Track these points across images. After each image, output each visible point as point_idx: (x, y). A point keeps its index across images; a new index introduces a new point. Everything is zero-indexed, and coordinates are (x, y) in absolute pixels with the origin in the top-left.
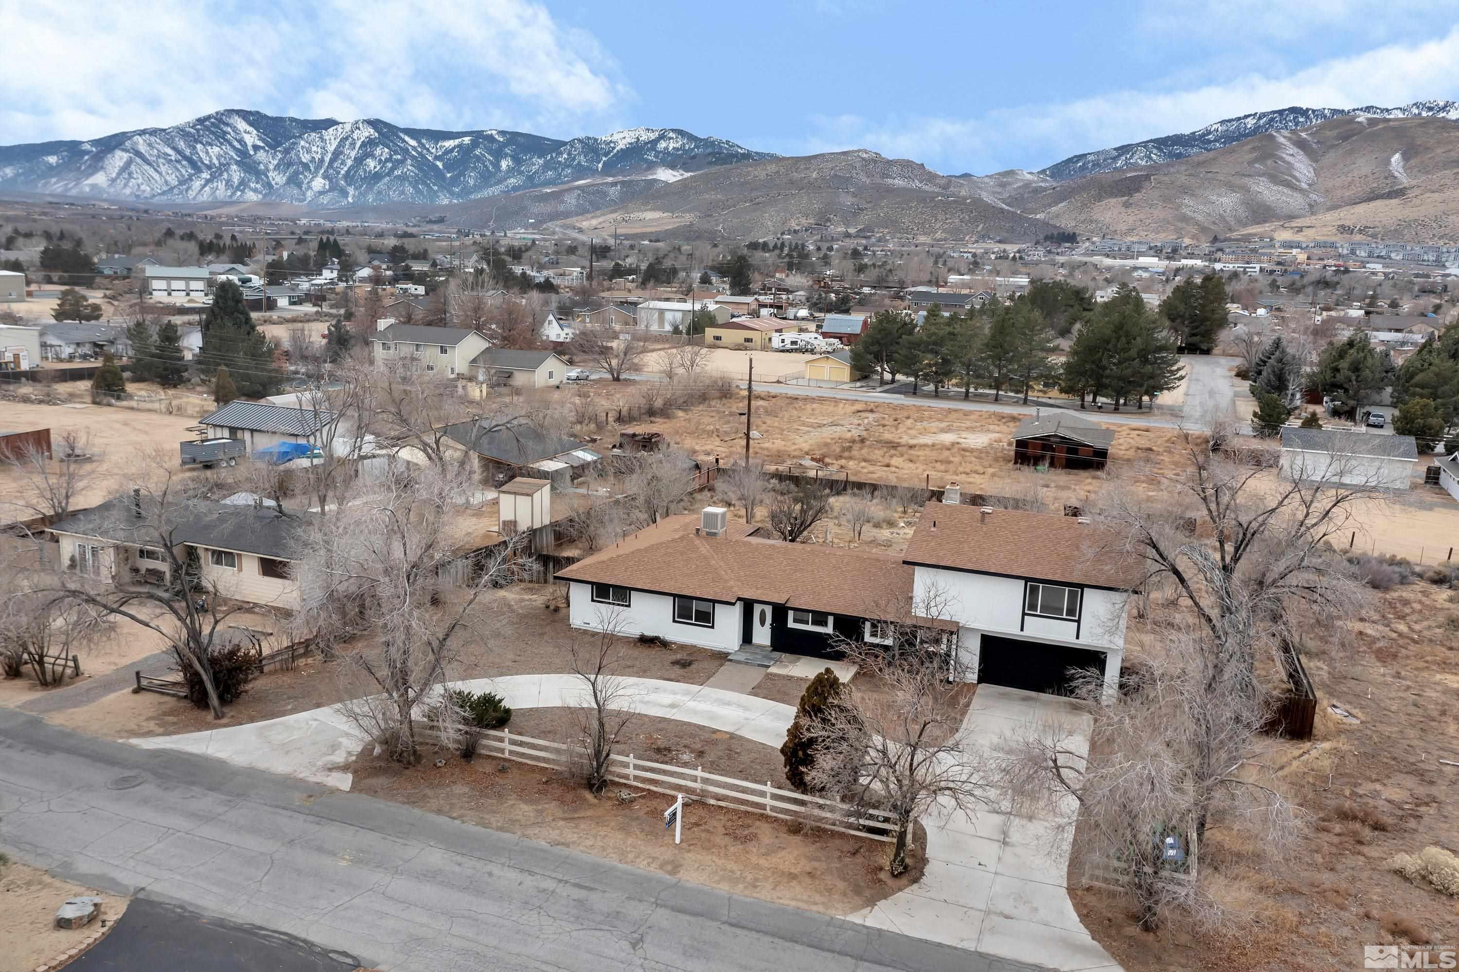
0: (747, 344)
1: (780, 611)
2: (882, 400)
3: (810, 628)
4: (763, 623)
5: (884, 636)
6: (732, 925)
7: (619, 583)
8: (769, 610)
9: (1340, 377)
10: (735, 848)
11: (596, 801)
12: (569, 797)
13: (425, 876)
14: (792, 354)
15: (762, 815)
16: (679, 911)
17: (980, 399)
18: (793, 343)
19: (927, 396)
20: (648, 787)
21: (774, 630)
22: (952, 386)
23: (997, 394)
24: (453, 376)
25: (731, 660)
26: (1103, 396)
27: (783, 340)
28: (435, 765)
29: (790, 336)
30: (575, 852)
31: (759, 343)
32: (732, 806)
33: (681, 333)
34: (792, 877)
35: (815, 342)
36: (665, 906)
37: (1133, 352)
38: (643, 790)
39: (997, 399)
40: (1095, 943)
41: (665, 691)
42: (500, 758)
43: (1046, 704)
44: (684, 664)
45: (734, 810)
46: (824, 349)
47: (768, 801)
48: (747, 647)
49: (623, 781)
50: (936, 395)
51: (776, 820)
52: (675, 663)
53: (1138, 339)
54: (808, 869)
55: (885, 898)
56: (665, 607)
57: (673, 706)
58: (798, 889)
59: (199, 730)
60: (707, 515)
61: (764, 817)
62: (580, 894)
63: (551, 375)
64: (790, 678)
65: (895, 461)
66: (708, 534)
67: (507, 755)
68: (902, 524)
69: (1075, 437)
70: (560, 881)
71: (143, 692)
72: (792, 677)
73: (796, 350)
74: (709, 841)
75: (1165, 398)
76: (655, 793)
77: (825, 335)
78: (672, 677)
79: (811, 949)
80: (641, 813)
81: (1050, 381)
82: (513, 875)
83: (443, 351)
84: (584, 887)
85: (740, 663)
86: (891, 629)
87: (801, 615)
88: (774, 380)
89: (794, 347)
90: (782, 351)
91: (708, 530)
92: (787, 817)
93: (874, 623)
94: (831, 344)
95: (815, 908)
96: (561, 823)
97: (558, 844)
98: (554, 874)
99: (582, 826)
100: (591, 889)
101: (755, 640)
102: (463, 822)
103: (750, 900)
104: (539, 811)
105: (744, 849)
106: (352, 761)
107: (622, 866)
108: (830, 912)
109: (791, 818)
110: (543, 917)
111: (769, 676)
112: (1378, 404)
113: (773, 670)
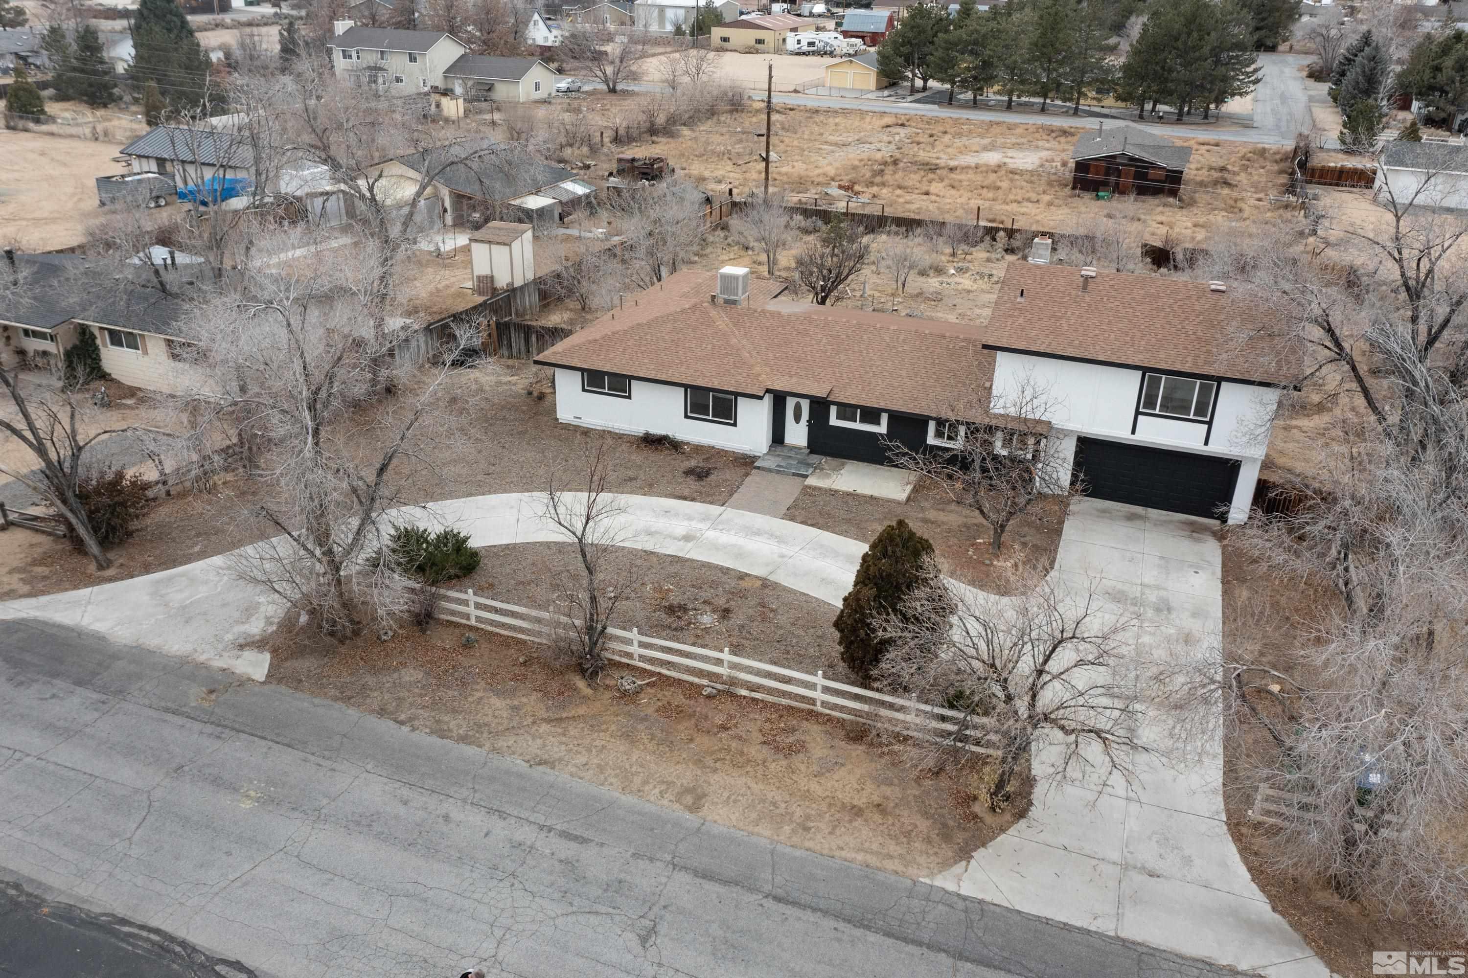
0: (759, 46)
1: (819, 406)
2: (913, 112)
3: (857, 426)
4: (797, 418)
5: (952, 438)
6: (778, 899)
7: (615, 370)
8: (805, 405)
9: (1441, 78)
10: (777, 765)
11: (589, 691)
12: (555, 685)
13: (358, 824)
14: (809, 58)
15: (810, 712)
16: (704, 877)
17: (1025, 108)
18: (811, 44)
19: (964, 105)
20: (658, 670)
21: (810, 426)
22: (992, 94)
23: (1044, 103)
24: (426, 89)
25: (758, 468)
26: (1166, 104)
27: (799, 42)
28: (379, 638)
29: (806, 36)
30: (561, 776)
31: (772, 45)
32: (770, 698)
33: (684, 34)
34: (857, 812)
35: (835, 43)
36: (685, 868)
37: (1206, 50)
38: (652, 674)
39: (1043, 110)
40: (1277, 917)
41: (677, 515)
42: (465, 626)
43: (1158, 524)
44: (700, 474)
45: (773, 705)
46: (845, 51)
47: (818, 695)
48: (779, 449)
49: (624, 660)
50: (975, 104)
51: (830, 719)
52: (689, 472)
53: (1213, 34)
54: (876, 799)
55: (984, 845)
56: (676, 399)
57: (687, 538)
58: (865, 832)
59: (76, 587)
60: (725, 277)
61: (812, 715)
62: (568, 849)
63: (537, 87)
64: (834, 493)
65: (935, 187)
66: (727, 302)
67: (473, 622)
68: (952, 271)
69: (1144, 155)
70: (541, 828)
71: (12, 528)
72: (836, 491)
73: (814, 53)
74: (742, 753)
75: (1234, 105)
76: (668, 678)
77: (846, 34)
78: (686, 492)
79: (890, 941)
80: (650, 711)
81: (1104, 87)
82: (476, 819)
83: (413, 59)
84: (575, 838)
85: (770, 470)
86: (962, 430)
87: (847, 411)
88: (792, 89)
89: (812, 49)
90: (798, 54)
91: (726, 297)
92: (845, 716)
93: (940, 423)
94: (852, 45)
95: (893, 865)
96: (544, 727)
97: (541, 763)
98: (533, 816)
99: (572, 733)
100: (584, 841)
101: (785, 439)
102: (413, 730)
103: (800, 854)
104: (516, 708)
105: (788, 766)
106: (272, 633)
107: (626, 799)
108: (910, 871)
109: (851, 717)
110: (518, 894)
111: (807, 490)
113: (812, 481)
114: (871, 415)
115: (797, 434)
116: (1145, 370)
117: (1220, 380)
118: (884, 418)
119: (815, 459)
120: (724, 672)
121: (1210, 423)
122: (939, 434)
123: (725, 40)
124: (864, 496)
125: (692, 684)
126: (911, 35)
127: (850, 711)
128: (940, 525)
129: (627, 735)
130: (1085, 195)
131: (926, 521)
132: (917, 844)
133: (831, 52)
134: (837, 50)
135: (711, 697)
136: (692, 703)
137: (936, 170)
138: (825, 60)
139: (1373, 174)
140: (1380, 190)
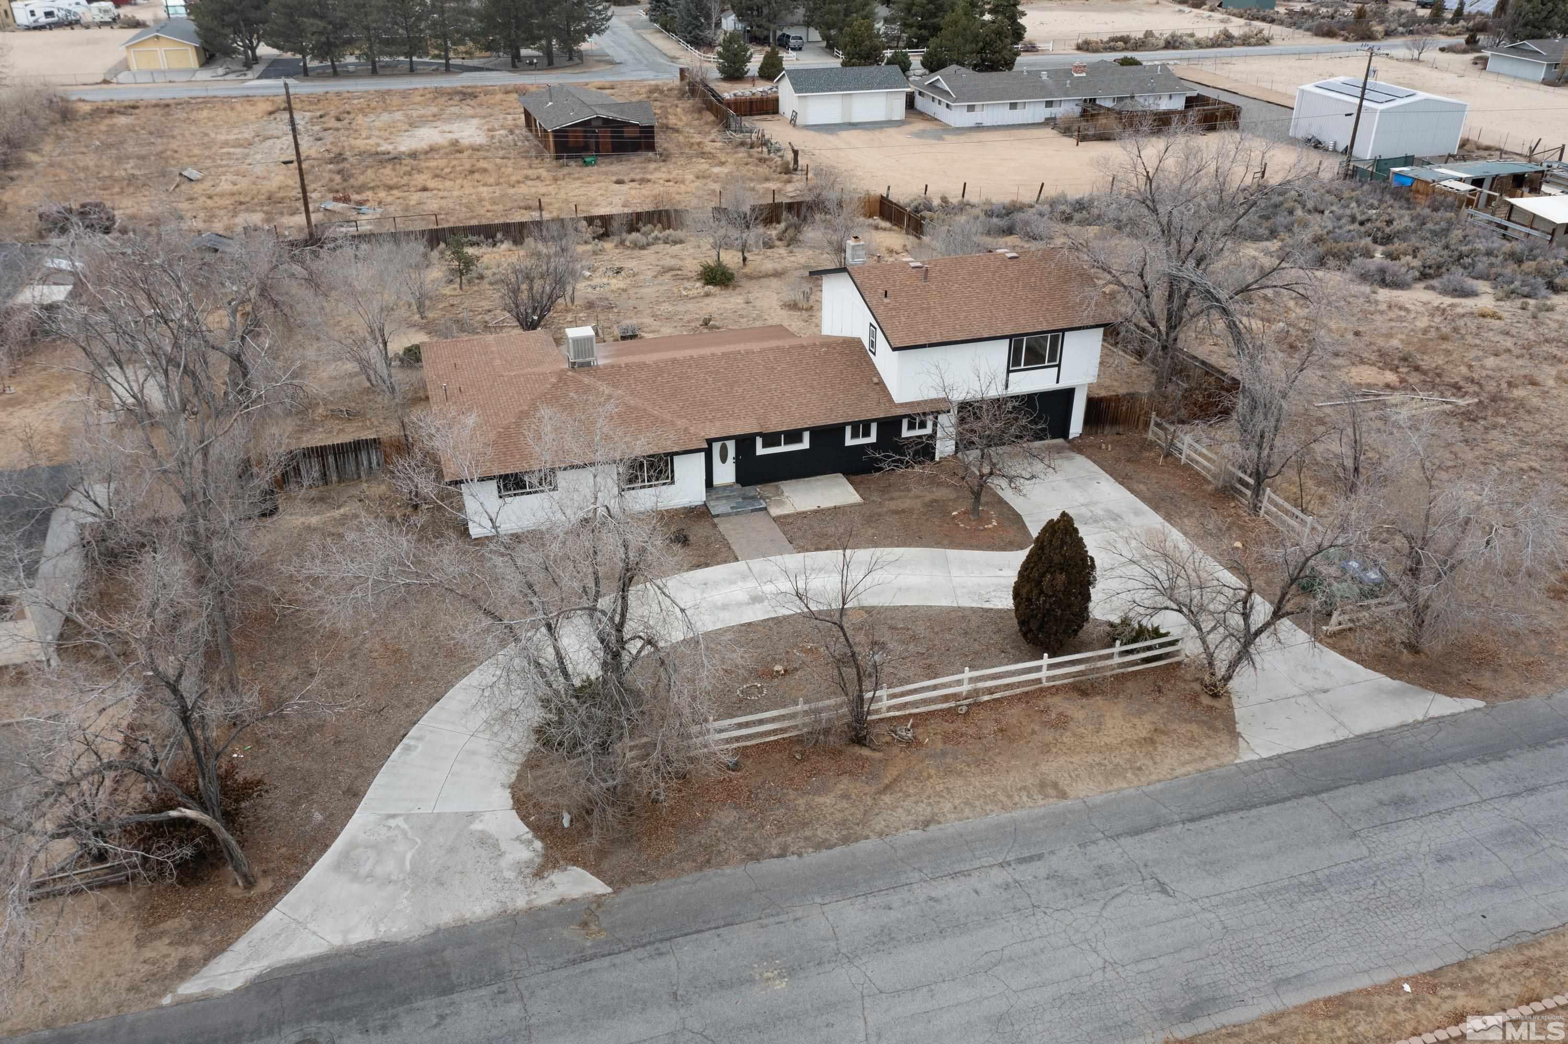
3: (783, 449)
4: (724, 459)
5: (866, 435)
6: (1192, 820)
8: (731, 446)
10: (1068, 738)
11: (878, 755)
12: (849, 763)
13: (882, 943)
15: (1041, 690)
17: (392, 71)
18: (48, 14)
19: (321, 75)
20: (907, 712)
21: (738, 462)
23: (411, 61)
25: (718, 516)
26: (527, 47)
27: (32, 13)
30: (951, 826)
32: (1007, 693)
34: (1150, 741)
36: (1121, 835)
38: (907, 717)
39: (412, 70)
40: (1398, 682)
41: (716, 583)
44: (680, 540)
45: (1013, 697)
46: (98, 19)
47: (1045, 674)
48: (712, 492)
49: (875, 717)
50: (336, 73)
51: (1056, 690)
54: (1150, 726)
55: (1236, 722)
57: (756, 599)
58: (1171, 751)
59: (255, 919)
60: (577, 341)
62: (1040, 868)
64: (803, 515)
70: (1001, 865)
72: (805, 513)
73: (60, 25)
75: (590, 44)
76: (920, 714)
79: (1274, 807)
80: (940, 746)
82: (951, 887)
84: (1031, 859)
85: (729, 515)
86: (874, 426)
87: (771, 439)
88: (100, 79)
89: (50, 20)
90: (35, 28)
91: (581, 360)
92: (1066, 681)
93: (855, 426)
94: (106, 11)
95: (1211, 762)
96: (887, 798)
97: (926, 824)
98: (985, 861)
99: (911, 791)
100: (1040, 857)
101: (717, 481)
102: (800, 855)
103: (1159, 786)
104: (846, 796)
105: (1074, 735)
106: (546, 848)
107: (1017, 814)
108: (1225, 760)
109: (1071, 680)
110: (1056, 915)
111: (781, 521)
112: (793, 25)
113: (775, 511)
114: (794, 436)
115: (725, 473)
116: (1010, 337)
117: (1064, 331)
118: (806, 436)
119: (750, 492)
120: (965, 688)
121: (1059, 366)
122: (855, 435)
124: (829, 509)
125: (941, 710)
127: (1065, 676)
128: (911, 511)
129: (949, 771)
130: (572, 163)
131: (896, 512)
132: (1206, 742)
133: (77, 22)
134: (87, 18)
135: (967, 712)
136: (959, 725)
137: (395, 159)
138: (78, 33)
139: (776, 101)
140: (795, 115)
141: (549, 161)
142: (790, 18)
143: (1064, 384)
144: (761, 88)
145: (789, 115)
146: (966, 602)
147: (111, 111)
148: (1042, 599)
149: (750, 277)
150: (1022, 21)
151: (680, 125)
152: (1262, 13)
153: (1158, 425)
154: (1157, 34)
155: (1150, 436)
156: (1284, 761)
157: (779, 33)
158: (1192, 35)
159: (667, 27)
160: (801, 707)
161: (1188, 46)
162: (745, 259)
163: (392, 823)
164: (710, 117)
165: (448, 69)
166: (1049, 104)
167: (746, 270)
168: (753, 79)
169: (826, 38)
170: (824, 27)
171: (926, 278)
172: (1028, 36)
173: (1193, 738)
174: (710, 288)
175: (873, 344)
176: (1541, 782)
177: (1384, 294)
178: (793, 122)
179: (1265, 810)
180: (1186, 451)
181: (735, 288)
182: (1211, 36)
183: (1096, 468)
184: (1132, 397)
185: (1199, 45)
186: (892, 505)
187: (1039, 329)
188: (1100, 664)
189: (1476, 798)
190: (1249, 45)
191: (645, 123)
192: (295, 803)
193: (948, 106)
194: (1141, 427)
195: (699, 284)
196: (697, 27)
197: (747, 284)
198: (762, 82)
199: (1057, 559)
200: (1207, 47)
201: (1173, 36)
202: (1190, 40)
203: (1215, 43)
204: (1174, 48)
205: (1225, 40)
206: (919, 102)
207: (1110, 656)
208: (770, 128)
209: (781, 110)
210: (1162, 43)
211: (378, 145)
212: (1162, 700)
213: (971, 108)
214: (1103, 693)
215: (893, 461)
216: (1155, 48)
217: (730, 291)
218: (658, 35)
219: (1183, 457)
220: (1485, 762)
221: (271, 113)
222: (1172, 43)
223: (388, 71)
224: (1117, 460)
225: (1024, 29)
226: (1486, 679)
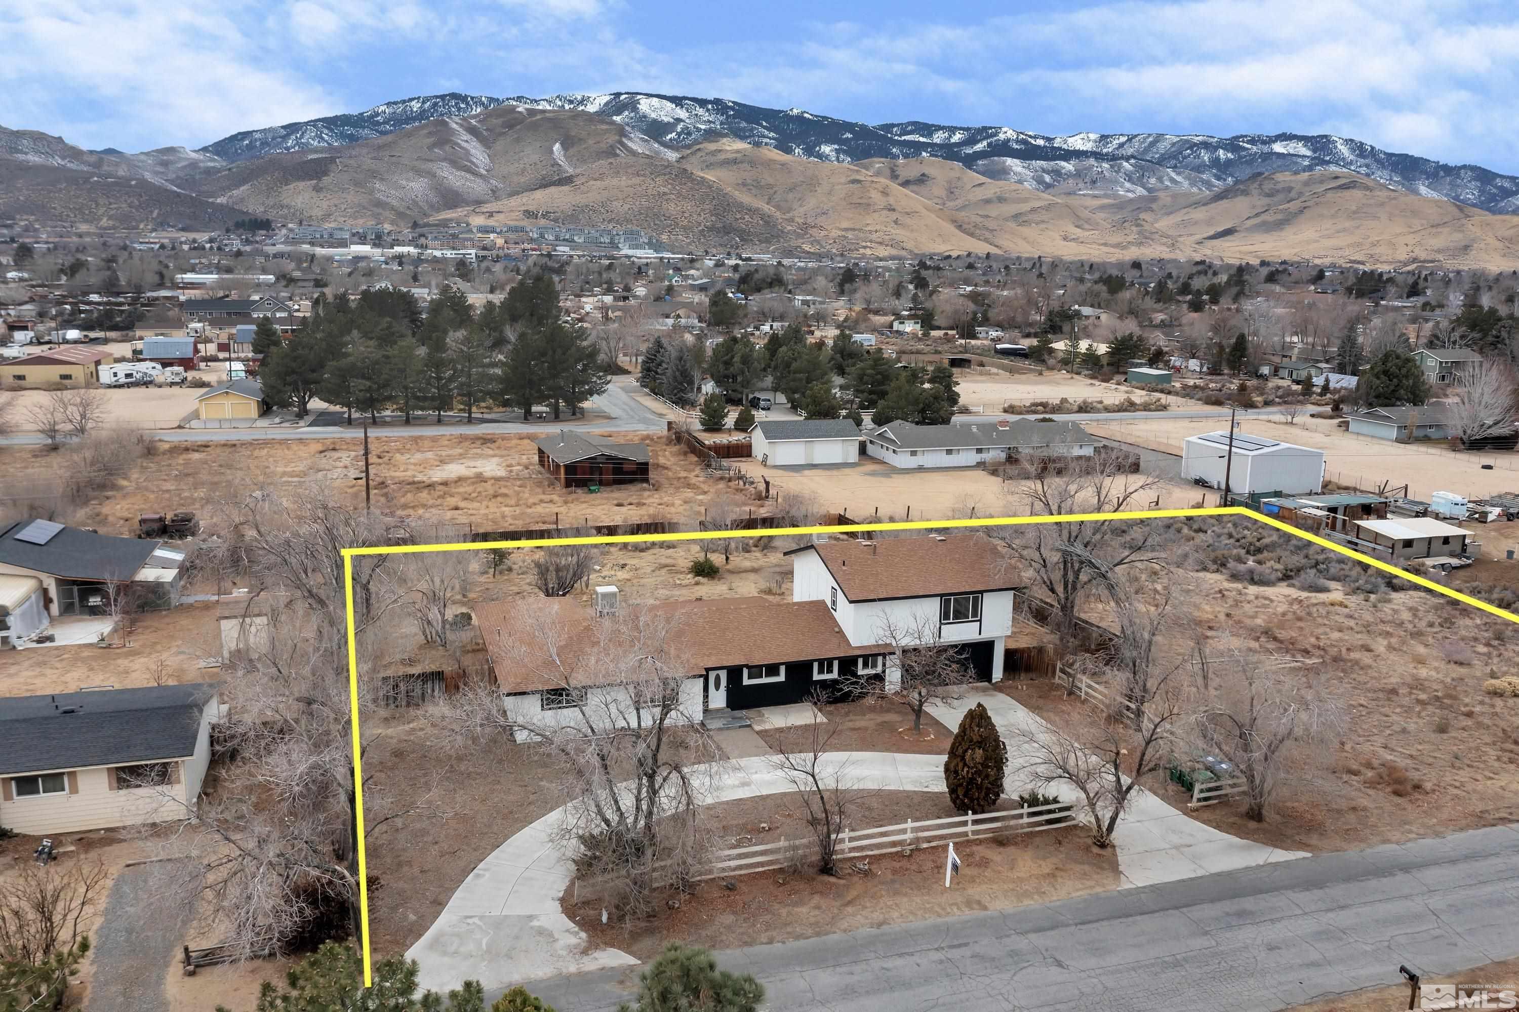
0: (65, 382)
1: (734, 673)
3: (764, 680)
4: (717, 687)
5: (830, 671)
6: (1083, 924)
8: (723, 675)
11: (842, 882)
13: (848, 994)
15: (968, 841)
17: (422, 422)
18: (128, 376)
20: (864, 853)
21: (728, 690)
25: (713, 730)
26: (538, 404)
27: (115, 375)
28: (671, 908)
29: (122, 369)
30: (901, 925)
31: (81, 379)
32: (942, 842)
34: (1052, 876)
35: (154, 373)
36: (1028, 932)
38: (864, 858)
39: (439, 421)
40: (1246, 840)
46: (169, 380)
48: (708, 714)
51: (980, 842)
54: (1052, 866)
58: (1069, 882)
62: (967, 952)
64: (780, 730)
69: (613, 453)
70: (937, 949)
72: (781, 728)
73: (136, 384)
75: (590, 403)
76: (874, 856)
80: (890, 876)
82: (899, 962)
84: (960, 946)
85: (721, 729)
86: (836, 664)
87: (755, 671)
88: (175, 425)
89: (129, 380)
90: (115, 387)
92: (987, 835)
93: (821, 662)
94: (177, 374)
95: (1099, 890)
96: (850, 909)
97: (879, 925)
98: (924, 947)
99: (868, 905)
100: (966, 945)
101: (712, 706)
102: (784, 943)
103: (1058, 903)
104: (818, 907)
105: (994, 871)
106: (589, 936)
107: (949, 919)
108: (1109, 888)
109: (991, 835)
110: (979, 979)
111: (763, 734)
112: (763, 390)
113: (757, 728)
114: (772, 669)
115: (718, 699)
116: (941, 596)
117: (982, 592)
118: (783, 669)
119: (738, 713)
120: (908, 836)
121: (980, 621)
122: (821, 671)
123: (21, 378)
124: (801, 726)
125: (892, 853)
126: (294, 365)
127: (986, 831)
128: (866, 729)
129: (896, 893)
130: (579, 491)
131: (854, 729)
132: (1095, 876)
133: (151, 382)
134: (160, 379)
135: (910, 856)
136: (904, 863)
137: (430, 486)
138: (152, 390)
139: (749, 446)
140: (766, 457)
141: (559, 488)
142: (760, 385)
143: (986, 636)
144: (737, 437)
145: (760, 458)
146: (910, 787)
147: (187, 449)
148: (966, 769)
149: (731, 572)
150: (956, 389)
151: (668, 463)
152: (1160, 387)
153: (1063, 671)
154: (1071, 401)
155: (1057, 680)
156: (1155, 889)
157: (751, 396)
158: (1101, 402)
159: (656, 391)
160: (782, 843)
161: (1098, 411)
162: (727, 558)
163: (469, 921)
164: (693, 458)
165: (470, 421)
166: (979, 451)
167: (728, 567)
168: (730, 430)
169: (790, 400)
170: (789, 392)
171: (874, 553)
172: (962, 401)
173: (1085, 874)
174: (700, 578)
175: (834, 603)
176: (1350, 902)
177: (1253, 590)
178: (764, 463)
179: (1139, 918)
180: (1084, 688)
181: (719, 579)
182: (1117, 403)
183: (1014, 702)
184: (1040, 650)
185: (1107, 409)
186: (850, 724)
187: (963, 590)
188: (1013, 822)
189: (1300, 912)
190: (1150, 410)
191: (641, 459)
192: (394, 909)
193: (894, 451)
194: (1050, 674)
195: (690, 576)
196: (682, 391)
197: (730, 577)
198: (738, 433)
199: (976, 738)
200: (1114, 411)
201: (1085, 402)
202: (1099, 406)
203: (1120, 409)
204: (1086, 412)
205: (1129, 406)
206: (870, 449)
207: (1021, 816)
208: (745, 467)
209: (754, 454)
210: (1075, 408)
211: (414, 476)
212: (1062, 849)
213: (914, 453)
214: (1016, 844)
215: (852, 683)
216: (1070, 412)
217: (716, 581)
218: (648, 398)
219: (1083, 695)
220: (1308, 890)
221: (321, 452)
222: (1084, 408)
223: (419, 422)
224: (1031, 697)
225: (959, 395)
226: (1314, 840)
